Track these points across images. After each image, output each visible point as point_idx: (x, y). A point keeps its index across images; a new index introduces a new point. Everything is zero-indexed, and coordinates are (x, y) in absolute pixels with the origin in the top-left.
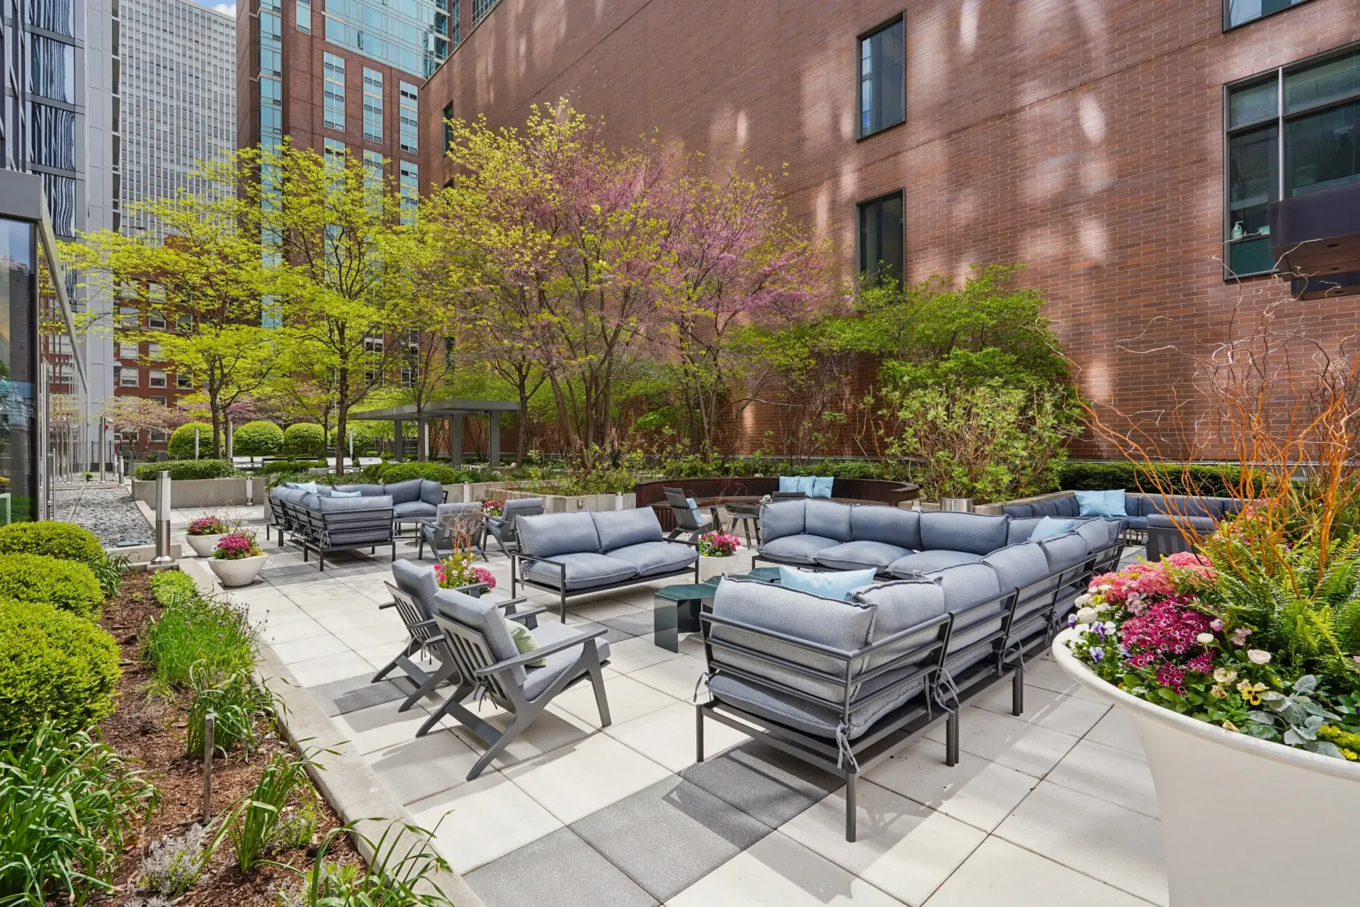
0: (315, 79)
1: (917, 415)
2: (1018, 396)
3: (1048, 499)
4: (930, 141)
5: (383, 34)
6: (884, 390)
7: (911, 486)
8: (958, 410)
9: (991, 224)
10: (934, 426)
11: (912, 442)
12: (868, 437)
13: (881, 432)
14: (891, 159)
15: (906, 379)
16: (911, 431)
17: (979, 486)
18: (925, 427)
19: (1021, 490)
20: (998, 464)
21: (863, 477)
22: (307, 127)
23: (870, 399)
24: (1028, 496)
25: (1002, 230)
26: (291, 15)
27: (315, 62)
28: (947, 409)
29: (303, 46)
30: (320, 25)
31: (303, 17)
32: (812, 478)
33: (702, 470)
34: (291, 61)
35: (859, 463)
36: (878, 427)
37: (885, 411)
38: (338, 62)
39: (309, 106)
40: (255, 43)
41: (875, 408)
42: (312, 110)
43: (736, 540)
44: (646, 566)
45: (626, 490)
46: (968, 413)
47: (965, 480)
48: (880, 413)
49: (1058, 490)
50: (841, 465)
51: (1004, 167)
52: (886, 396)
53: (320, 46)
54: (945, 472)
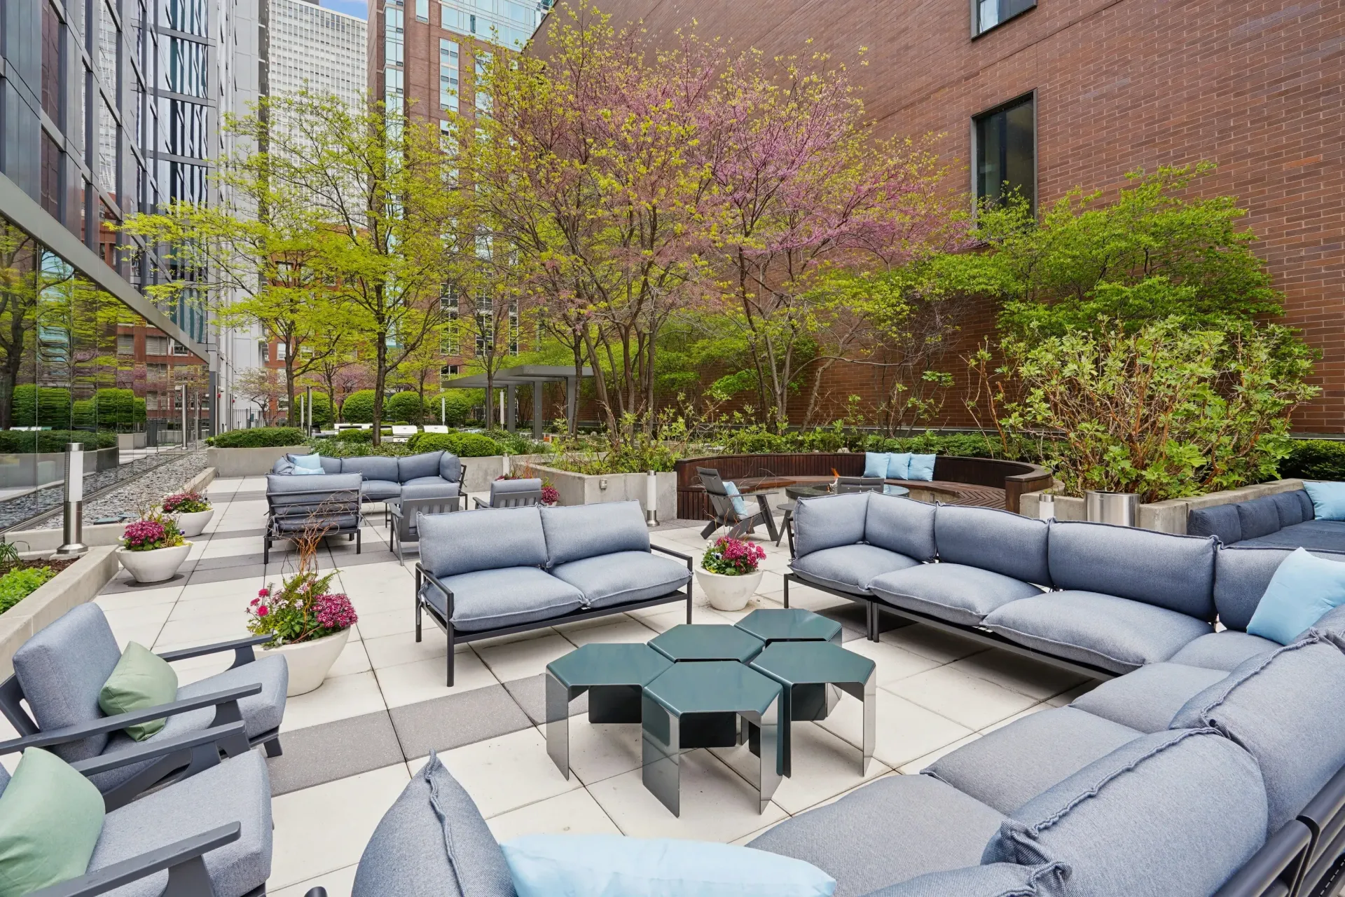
0: (432, 65)
1: (1051, 372)
2: (1214, 339)
3: (1261, 496)
4: (1070, 25)
5: (494, 16)
6: (1004, 343)
7: (1041, 470)
8: (1114, 362)
9: (1159, 121)
10: (1073, 385)
11: (1042, 410)
12: (983, 405)
13: (1000, 397)
14: (1017, 56)
15: (1034, 324)
16: (1040, 393)
17: (1149, 475)
18: (1062, 388)
19: (1216, 480)
20: (1180, 441)
21: (975, 455)
22: (425, 111)
23: (984, 354)
24: (1227, 488)
25: (1175, 127)
26: (412, 8)
27: (432, 48)
28: (1096, 362)
29: (421, 34)
30: (437, 13)
31: (422, 9)
32: (909, 454)
33: (770, 445)
34: (411, 50)
35: (973, 437)
36: (995, 390)
37: (1005, 369)
38: (452, 46)
39: (427, 92)
40: (381, 37)
41: (991, 367)
42: (429, 95)
43: (759, 549)
44: (599, 593)
45: (665, 468)
46: (1130, 366)
47: (1127, 465)
48: (998, 370)
49: (1275, 479)
50: (949, 438)
51: (1179, 42)
52: (1007, 349)
53: (437, 34)
54: (1093, 452)
